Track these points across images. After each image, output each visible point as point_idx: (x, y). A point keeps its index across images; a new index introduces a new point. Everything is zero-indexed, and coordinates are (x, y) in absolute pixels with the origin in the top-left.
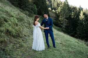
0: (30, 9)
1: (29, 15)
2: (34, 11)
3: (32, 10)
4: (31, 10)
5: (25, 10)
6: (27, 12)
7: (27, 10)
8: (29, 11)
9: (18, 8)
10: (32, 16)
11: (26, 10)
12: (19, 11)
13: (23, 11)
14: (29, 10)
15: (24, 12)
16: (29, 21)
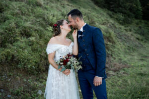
0: (126, 9)
1: (124, 21)
2: (134, 13)
3: (131, 12)
4: (128, 12)
5: (116, 12)
6: (121, 16)
7: (121, 12)
8: (125, 13)
9: (104, 9)
10: (130, 22)
11: (119, 12)
12: (105, 14)
13: (113, 14)
14: (124, 10)
15: (115, 16)
16: (110, 34)
